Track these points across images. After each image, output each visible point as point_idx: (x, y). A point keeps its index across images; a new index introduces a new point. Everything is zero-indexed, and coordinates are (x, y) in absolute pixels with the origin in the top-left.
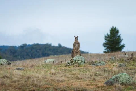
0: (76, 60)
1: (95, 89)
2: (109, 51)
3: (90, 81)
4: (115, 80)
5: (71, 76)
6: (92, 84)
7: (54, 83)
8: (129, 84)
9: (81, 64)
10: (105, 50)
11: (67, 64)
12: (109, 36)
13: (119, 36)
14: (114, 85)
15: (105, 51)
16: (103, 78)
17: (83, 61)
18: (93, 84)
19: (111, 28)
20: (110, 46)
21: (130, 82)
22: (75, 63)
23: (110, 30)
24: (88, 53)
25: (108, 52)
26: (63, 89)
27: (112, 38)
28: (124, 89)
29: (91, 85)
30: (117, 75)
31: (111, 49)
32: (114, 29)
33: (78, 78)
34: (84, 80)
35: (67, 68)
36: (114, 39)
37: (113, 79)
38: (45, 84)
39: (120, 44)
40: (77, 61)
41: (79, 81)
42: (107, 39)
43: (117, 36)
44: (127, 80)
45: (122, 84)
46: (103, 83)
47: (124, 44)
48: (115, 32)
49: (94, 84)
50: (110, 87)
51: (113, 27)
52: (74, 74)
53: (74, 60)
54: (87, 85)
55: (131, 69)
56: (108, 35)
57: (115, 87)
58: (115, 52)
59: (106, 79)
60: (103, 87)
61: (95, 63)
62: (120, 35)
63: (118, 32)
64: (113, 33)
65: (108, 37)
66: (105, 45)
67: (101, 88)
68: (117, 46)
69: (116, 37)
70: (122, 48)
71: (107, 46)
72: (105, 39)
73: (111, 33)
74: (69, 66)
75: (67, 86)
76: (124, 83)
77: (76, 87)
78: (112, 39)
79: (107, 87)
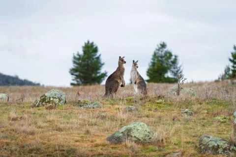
0: (50, 98)
1: (90, 149)
2: (81, 83)
3: (81, 135)
4: (124, 135)
5: (45, 124)
6: (84, 139)
7: (17, 136)
8: (149, 142)
9: (60, 104)
10: (73, 80)
11: (35, 103)
12: (81, 57)
13: (98, 58)
14: (123, 143)
15: (73, 82)
16: (102, 130)
17: (63, 98)
18: (86, 141)
19: (85, 44)
20: (82, 74)
21: (150, 138)
22: (49, 102)
23: (84, 47)
24: (38, 84)
25: (78, 85)
26: (34, 146)
27: (87, 60)
28: (142, 151)
29: (83, 141)
30: (129, 126)
31: (83, 80)
32: (89, 45)
33: (59, 128)
34: (69, 132)
35: (36, 110)
36: (89, 62)
37: (122, 133)
38: (3, 137)
39: (99, 71)
40: (52, 99)
41: (61, 135)
42: (77, 62)
43: (94, 57)
44: (146, 135)
45: (138, 141)
46: (103, 138)
47: (105, 71)
48: (91, 51)
49: (88, 140)
50: (116, 146)
51: (88, 42)
52: (49, 121)
53: (46, 98)
54: (76, 141)
55: (148, 116)
56: (78, 55)
57: (126, 146)
58: (91, 85)
59: (108, 131)
60: (104, 145)
61: (84, 103)
62: (100, 55)
63: (96, 50)
64: (89, 51)
65: (79, 59)
66: (73, 72)
67: (101, 147)
68: (93, 75)
69: (93, 59)
70: (102, 79)
71: (77, 74)
72: (75, 62)
73: (85, 52)
74: (38, 106)
75: (42, 141)
76: (140, 140)
77: (57, 143)
78: (86, 63)
79: (111, 146)
